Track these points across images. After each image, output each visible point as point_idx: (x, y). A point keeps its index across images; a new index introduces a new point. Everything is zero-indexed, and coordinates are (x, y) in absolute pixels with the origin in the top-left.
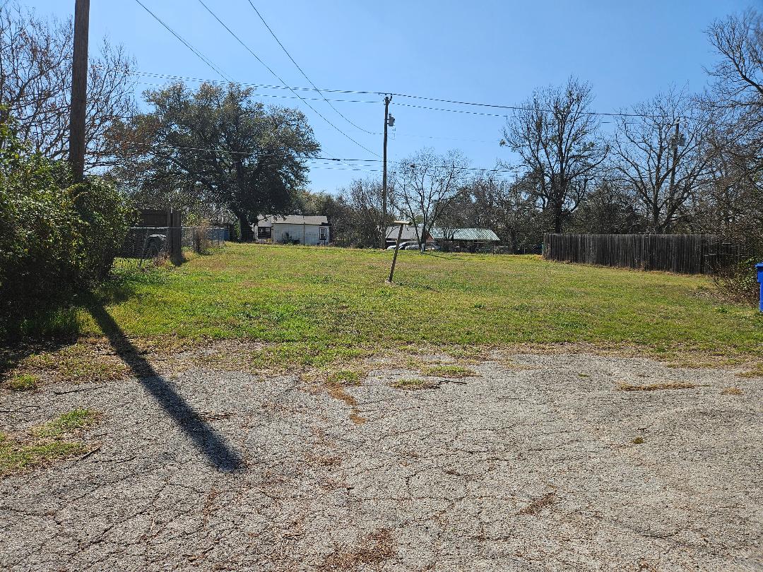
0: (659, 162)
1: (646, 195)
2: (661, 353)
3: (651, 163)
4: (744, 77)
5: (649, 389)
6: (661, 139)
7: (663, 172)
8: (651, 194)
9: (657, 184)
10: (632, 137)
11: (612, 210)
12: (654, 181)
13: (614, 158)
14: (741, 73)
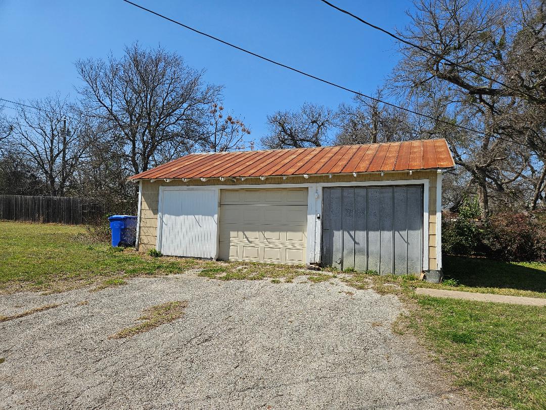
0: (52, 144)
1: (43, 167)
2: (38, 285)
3: (46, 144)
4: (99, 100)
5: (21, 316)
6: (52, 128)
7: (56, 152)
8: (47, 167)
9: (51, 160)
10: (30, 123)
11: (17, 176)
12: (49, 158)
13: (16, 136)
14: (98, 97)
